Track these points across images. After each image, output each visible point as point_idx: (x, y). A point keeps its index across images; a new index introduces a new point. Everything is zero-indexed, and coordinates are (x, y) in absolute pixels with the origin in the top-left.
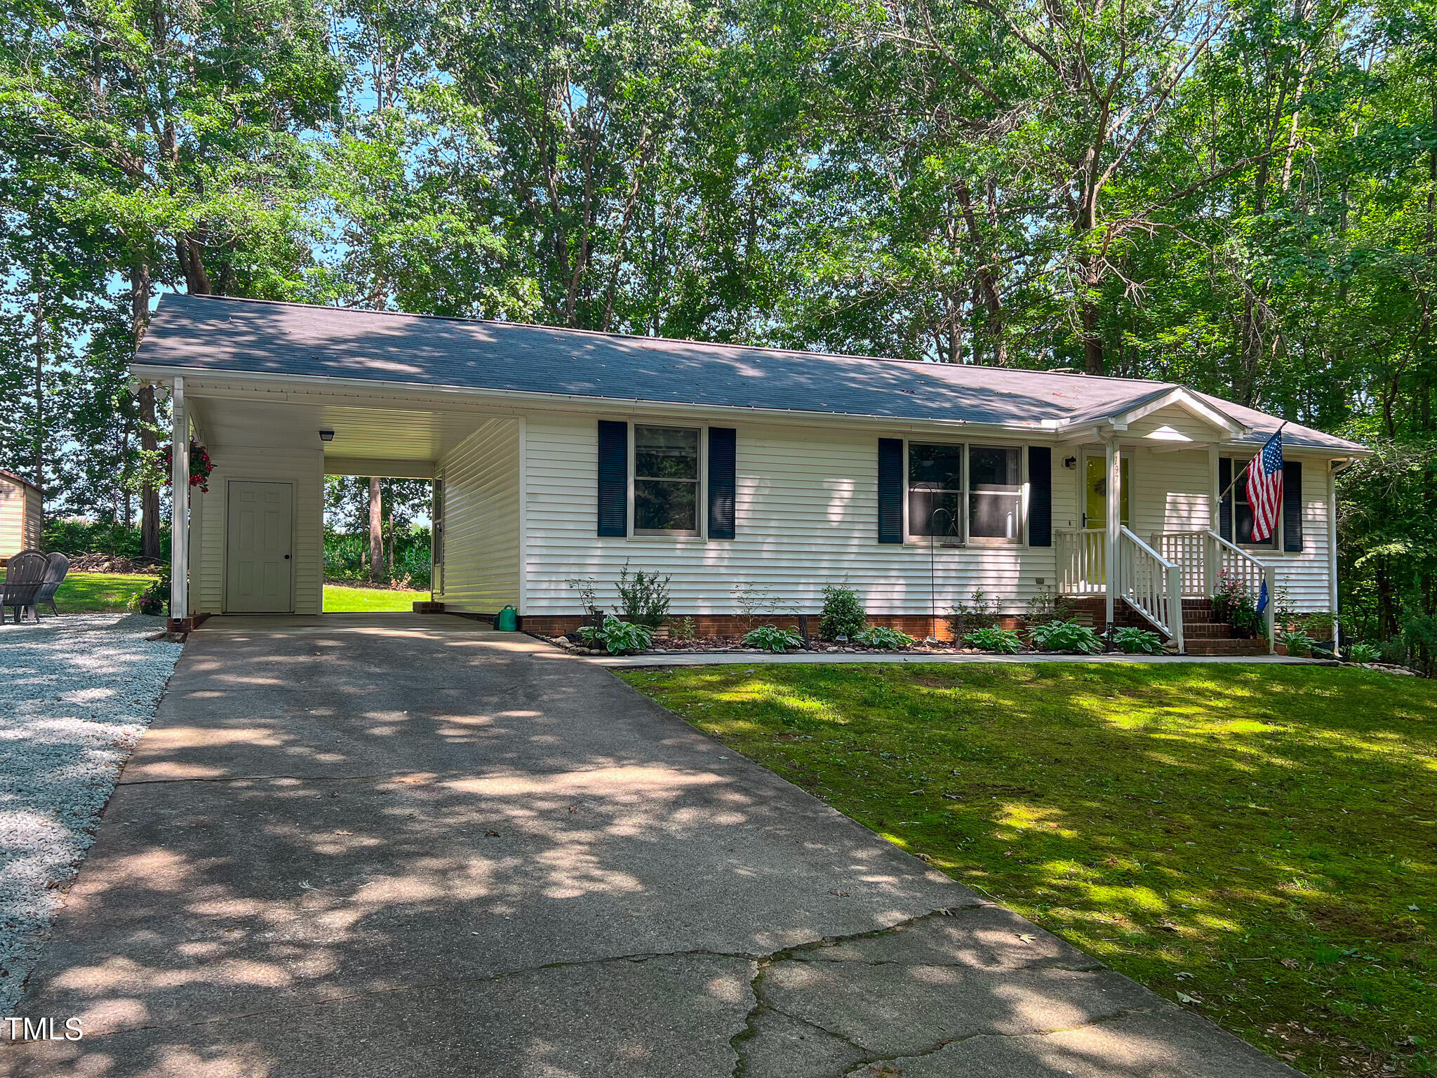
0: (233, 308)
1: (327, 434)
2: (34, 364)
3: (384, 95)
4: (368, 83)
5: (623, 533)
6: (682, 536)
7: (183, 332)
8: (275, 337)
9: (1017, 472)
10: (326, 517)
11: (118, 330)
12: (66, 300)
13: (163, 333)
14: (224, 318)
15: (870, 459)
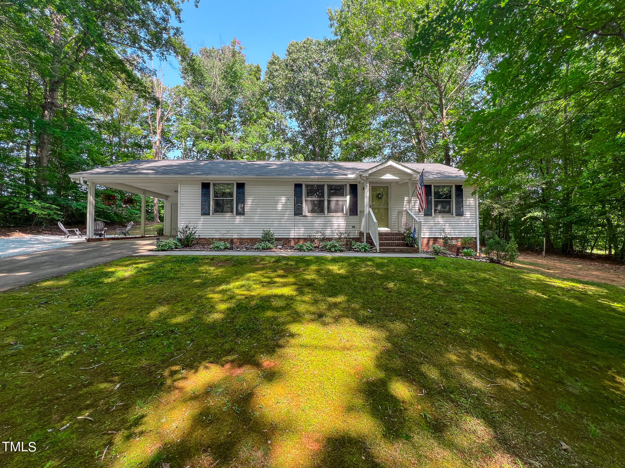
5: (209, 214)
6: (229, 215)
9: (346, 192)
15: (291, 190)
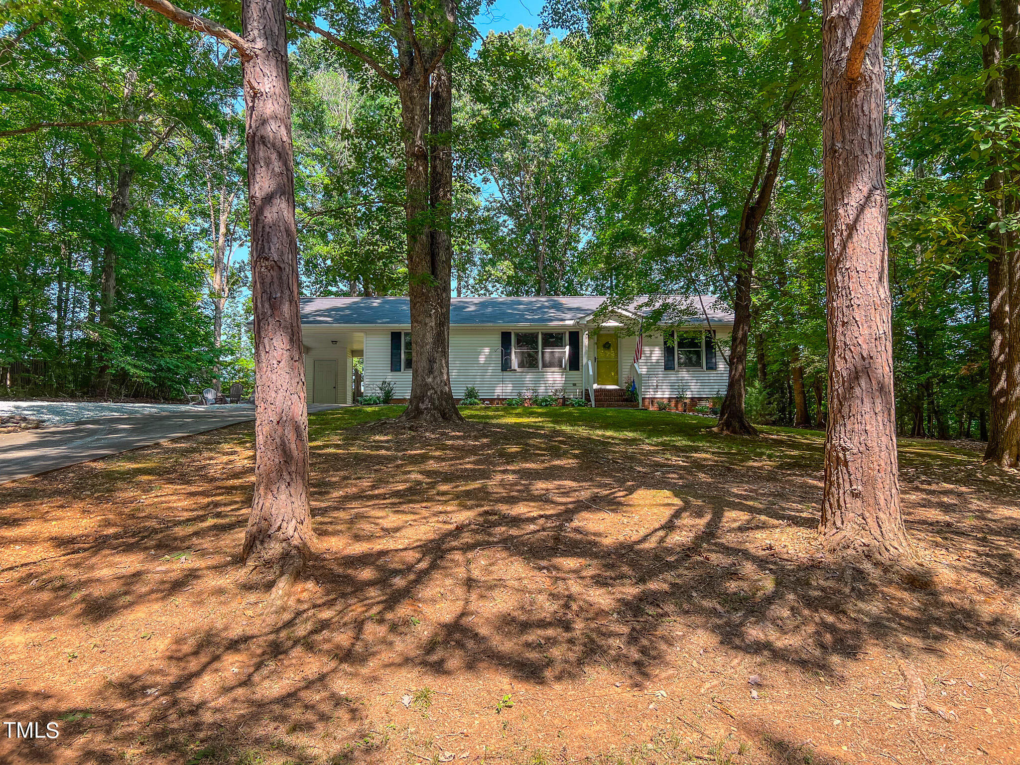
1: (334, 342)
5: (400, 370)
9: (564, 341)
15: (497, 340)
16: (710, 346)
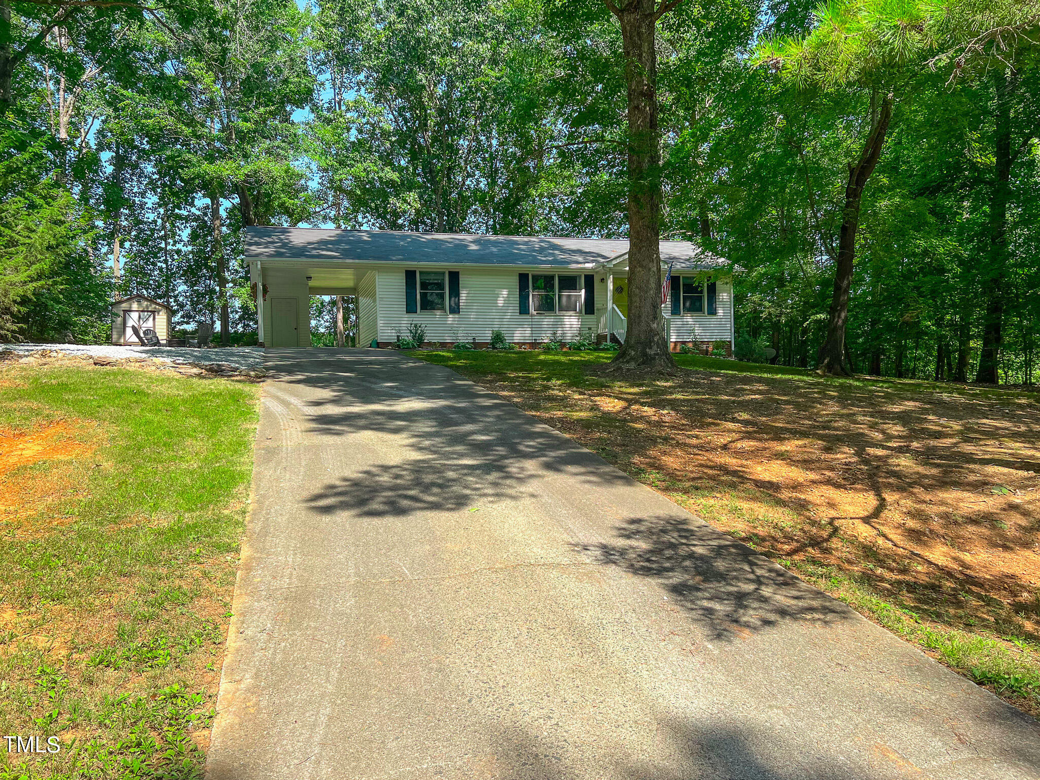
0: (272, 231)
1: (309, 278)
2: (163, 245)
3: (337, 91)
4: (328, 85)
5: (415, 312)
6: (438, 313)
7: (257, 244)
8: (288, 243)
9: (580, 284)
10: (313, 323)
11: (203, 225)
12: (177, 211)
13: (250, 244)
14: (269, 236)
15: (515, 281)
16: (712, 289)
